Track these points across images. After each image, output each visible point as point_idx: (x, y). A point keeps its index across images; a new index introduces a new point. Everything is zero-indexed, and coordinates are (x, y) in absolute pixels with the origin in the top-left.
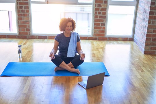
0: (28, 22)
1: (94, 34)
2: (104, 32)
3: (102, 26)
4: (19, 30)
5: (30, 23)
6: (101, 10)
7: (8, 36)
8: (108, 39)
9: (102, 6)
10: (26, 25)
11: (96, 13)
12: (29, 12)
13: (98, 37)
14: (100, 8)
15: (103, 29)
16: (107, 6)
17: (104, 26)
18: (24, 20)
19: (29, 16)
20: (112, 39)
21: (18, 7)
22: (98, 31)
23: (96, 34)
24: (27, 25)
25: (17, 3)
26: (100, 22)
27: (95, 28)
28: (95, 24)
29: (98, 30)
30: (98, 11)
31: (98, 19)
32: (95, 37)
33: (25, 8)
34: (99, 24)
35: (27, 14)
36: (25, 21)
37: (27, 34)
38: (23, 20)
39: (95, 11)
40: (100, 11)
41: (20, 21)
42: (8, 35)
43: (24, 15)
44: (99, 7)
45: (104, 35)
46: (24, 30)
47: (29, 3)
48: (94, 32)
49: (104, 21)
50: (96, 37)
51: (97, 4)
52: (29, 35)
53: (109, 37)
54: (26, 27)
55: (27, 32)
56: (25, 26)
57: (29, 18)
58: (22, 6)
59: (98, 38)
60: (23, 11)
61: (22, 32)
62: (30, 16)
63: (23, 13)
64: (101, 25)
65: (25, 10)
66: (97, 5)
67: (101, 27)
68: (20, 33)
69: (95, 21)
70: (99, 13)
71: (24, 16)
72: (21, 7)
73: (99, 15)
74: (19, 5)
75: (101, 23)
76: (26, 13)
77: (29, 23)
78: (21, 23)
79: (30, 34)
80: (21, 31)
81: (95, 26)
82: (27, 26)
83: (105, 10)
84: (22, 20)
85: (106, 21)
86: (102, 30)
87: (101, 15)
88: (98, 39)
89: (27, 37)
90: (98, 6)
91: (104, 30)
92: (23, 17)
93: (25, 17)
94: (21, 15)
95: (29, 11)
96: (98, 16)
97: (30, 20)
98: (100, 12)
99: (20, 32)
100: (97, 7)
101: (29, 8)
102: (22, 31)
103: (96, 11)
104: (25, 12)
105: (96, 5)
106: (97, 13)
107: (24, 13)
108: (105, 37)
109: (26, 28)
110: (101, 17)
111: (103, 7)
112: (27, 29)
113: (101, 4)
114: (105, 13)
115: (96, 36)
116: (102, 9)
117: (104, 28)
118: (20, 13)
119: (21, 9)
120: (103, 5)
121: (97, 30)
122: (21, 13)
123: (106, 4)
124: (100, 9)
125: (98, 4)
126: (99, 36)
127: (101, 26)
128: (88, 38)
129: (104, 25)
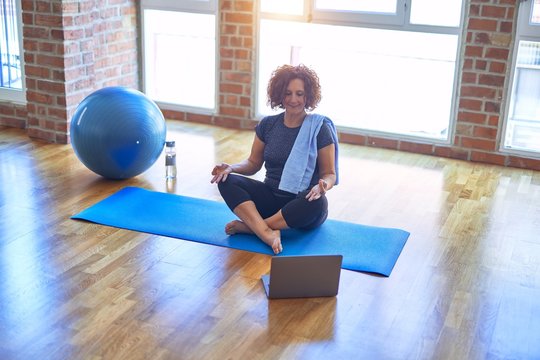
0: (246, 78)
1: (457, 138)
2: (492, 133)
3: (488, 114)
4: (221, 100)
5: (253, 81)
6: (486, 56)
7: (188, 114)
8: (507, 162)
9: (493, 42)
10: (241, 87)
11: (468, 64)
12: (254, 46)
13: (469, 150)
14: (486, 48)
15: (490, 124)
16: (511, 40)
17: (497, 115)
18: (236, 68)
19: (251, 58)
20: (522, 165)
21: (224, 28)
22: (471, 130)
23: (463, 138)
24: (244, 85)
25: (222, 14)
26: (480, 96)
27: (462, 117)
28: (462, 104)
29: (473, 125)
30: (475, 59)
31: (476, 84)
32: (458, 148)
33: (241, 33)
34: (477, 105)
35: (246, 52)
36: (238, 71)
37: (241, 113)
38: (233, 71)
39: (467, 58)
40: (483, 58)
41: (224, 71)
42: (189, 111)
43: (238, 54)
44: (481, 45)
45: (493, 146)
46: (235, 101)
47: (254, 19)
48: (458, 132)
49: (497, 96)
50: (465, 149)
51: (474, 32)
52: (246, 118)
53: (513, 154)
54: (241, 93)
55: (243, 107)
56: (238, 89)
57: (250, 64)
58: (235, 27)
59: (470, 153)
60: (235, 41)
61: (229, 106)
62: (253, 58)
63: (234, 48)
64: (483, 107)
65: (240, 39)
66: (474, 37)
67: (485, 116)
68: (222, 110)
69: (463, 94)
70: (481, 65)
71: (237, 57)
72: (230, 29)
73: (479, 72)
74: (225, 23)
75: (484, 100)
76: (243, 48)
77: (248, 82)
78: (227, 79)
79: (249, 117)
80: (226, 105)
81: (462, 110)
82: (244, 89)
83: (504, 55)
84: (230, 68)
85: (504, 96)
86: (486, 125)
87: (486, 72)
88: (469, 159)
89: (242, 126)
90: (476, 40)
91: (494, 127)
92: (233, 60)
93: (239, 60)
94: (230, 53)
95: (254, 42)
96: (475, 74)
97: (253, 69)
98: (485, 62)
99: (223, 105)
100: (472, 44)
101: (254, 34)
102: (228, 102)
103: (471, 58)
104: (240, 45)
105: (470, 34)
106: (474, 64)
107: (238, 48)
108: (497, 153)
109: (239, 96)
110: (485, 79)
111: (495, 44)
112: (242, 98)
113: (490, 34)
114: (501, 68)
115: (463, 145)
116: (493, 53)
117: (495, 121)
118: (226, 48)
119: (230, 36)
120: (496, 39)
121: (468, 124)
122: (230, 47)
123: (509, 35)
124: (484, 52)
125: (480, 32)
126: (473, 147)
127: (482, 111)
128: (433, 150)
129: (495, 108)
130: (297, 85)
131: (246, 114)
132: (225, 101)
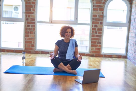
0: (33, 39)
1: (91, 51)
2: (99, 49)
3: (98, 45)
4: (25, 46)
5: (35, 40)
6: (97, 30)
7: (15, 50)
8: (103, 56)
9: (98, 27)
10: (32, 41)
11: (93, 32)
12: (35, 30)
13: (94, 54)
14: (97, 28)
15: (99, 47)
16: (102, 26)
17: (100, 44)
18: (30, 37)
19: (34, 34)
20: (107, 57)
21: (26, 26)
22: (94, 49)
23: (92, 51)
24: (33, 41)
25: (26, 22)
26: (96, 40)
27: (92, 46)
28: (92, 42)
29: (95, 47)
30: (94, 31)
31: (95, 37)
32: (91, 54)
33: (31, 27)
34: (95, 42)
35: (33, 32)
36: (31, 37)
37: (32, 49)
38: (29, 37)
39: (92, 31)
40: (96, 31)
41: (26, 38)
42: (15, 49)
43: (31, 33)
44: (95, 28)
45: (100, 52)
46: (30, 46)
47: (35, 23)
48: (91, 49)
49: (100, 40)
50: (93, 54)
51: (94, 25)
52: (33, 50)
53: (105, 54)
54: (31, 43)
55: (32, 47)
56: (31, 42)
57: (34, 35)
58: (30, 25)
59: (94, 55)
61: (28, 47)
62: (35, 33)
63: (30, 31)
64: (97, 43)
65: (31, 28)
66: (94, 26)
67: (97, 45)
68: (26, 48)
69: (92, 40)
70: (96, 33)
71: (30, 33)
72: (28, 26)
73: (95, 34)
74: (27, 24)
75: (97, 41)
76: (32, 31)
77: (34, 40)
78: (27, 40)
79: (34, 50)
80: (27, 47)
81: (92, 44)
82: (32, 42)
83: (101, 30)
84: (28, 36)
85: (102, 40)
86: (98, 47)
87: (97, 34)
88: (94, 56)
89: (32, 52)
90: (94, 27)
91: (100, 48)
92: (29, 34)
93: (31, 34)
94: (28, 32)
95: (35, 29)
96: (94, 35)
97: (35, 37)
98: (97, 32)
99: (26, 47)
100: (93, 27)
101: (35, 27)
102: (28, 46)
103: (93, 31)
104: (31, 30)
105: (93, 25)
106: (94, 32)
107: (31, 31)
108: (101, 54)
109: (31, 44)
110: (97, 36)
111: (99, 27)
112: (32, 45)
113: (97, 25)
114: (101, 33)
115: (93, 53)
116: (99, 29)
117: (100, 46)
118: (27, 31)
119: (28, 28)
120: (99, 26)
121: (93, 47)
122: (28, 31)
123: (102, 25)
125: (95, 24)
126: (95, 53)
127: (97, 44)
128: (85, 55)
129: (100, 43)
130: (69, 30)
131: (33, 49)
132: (27, 46)
